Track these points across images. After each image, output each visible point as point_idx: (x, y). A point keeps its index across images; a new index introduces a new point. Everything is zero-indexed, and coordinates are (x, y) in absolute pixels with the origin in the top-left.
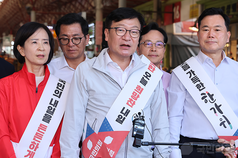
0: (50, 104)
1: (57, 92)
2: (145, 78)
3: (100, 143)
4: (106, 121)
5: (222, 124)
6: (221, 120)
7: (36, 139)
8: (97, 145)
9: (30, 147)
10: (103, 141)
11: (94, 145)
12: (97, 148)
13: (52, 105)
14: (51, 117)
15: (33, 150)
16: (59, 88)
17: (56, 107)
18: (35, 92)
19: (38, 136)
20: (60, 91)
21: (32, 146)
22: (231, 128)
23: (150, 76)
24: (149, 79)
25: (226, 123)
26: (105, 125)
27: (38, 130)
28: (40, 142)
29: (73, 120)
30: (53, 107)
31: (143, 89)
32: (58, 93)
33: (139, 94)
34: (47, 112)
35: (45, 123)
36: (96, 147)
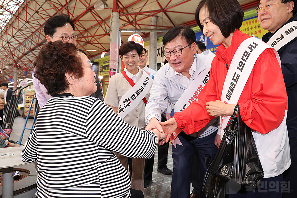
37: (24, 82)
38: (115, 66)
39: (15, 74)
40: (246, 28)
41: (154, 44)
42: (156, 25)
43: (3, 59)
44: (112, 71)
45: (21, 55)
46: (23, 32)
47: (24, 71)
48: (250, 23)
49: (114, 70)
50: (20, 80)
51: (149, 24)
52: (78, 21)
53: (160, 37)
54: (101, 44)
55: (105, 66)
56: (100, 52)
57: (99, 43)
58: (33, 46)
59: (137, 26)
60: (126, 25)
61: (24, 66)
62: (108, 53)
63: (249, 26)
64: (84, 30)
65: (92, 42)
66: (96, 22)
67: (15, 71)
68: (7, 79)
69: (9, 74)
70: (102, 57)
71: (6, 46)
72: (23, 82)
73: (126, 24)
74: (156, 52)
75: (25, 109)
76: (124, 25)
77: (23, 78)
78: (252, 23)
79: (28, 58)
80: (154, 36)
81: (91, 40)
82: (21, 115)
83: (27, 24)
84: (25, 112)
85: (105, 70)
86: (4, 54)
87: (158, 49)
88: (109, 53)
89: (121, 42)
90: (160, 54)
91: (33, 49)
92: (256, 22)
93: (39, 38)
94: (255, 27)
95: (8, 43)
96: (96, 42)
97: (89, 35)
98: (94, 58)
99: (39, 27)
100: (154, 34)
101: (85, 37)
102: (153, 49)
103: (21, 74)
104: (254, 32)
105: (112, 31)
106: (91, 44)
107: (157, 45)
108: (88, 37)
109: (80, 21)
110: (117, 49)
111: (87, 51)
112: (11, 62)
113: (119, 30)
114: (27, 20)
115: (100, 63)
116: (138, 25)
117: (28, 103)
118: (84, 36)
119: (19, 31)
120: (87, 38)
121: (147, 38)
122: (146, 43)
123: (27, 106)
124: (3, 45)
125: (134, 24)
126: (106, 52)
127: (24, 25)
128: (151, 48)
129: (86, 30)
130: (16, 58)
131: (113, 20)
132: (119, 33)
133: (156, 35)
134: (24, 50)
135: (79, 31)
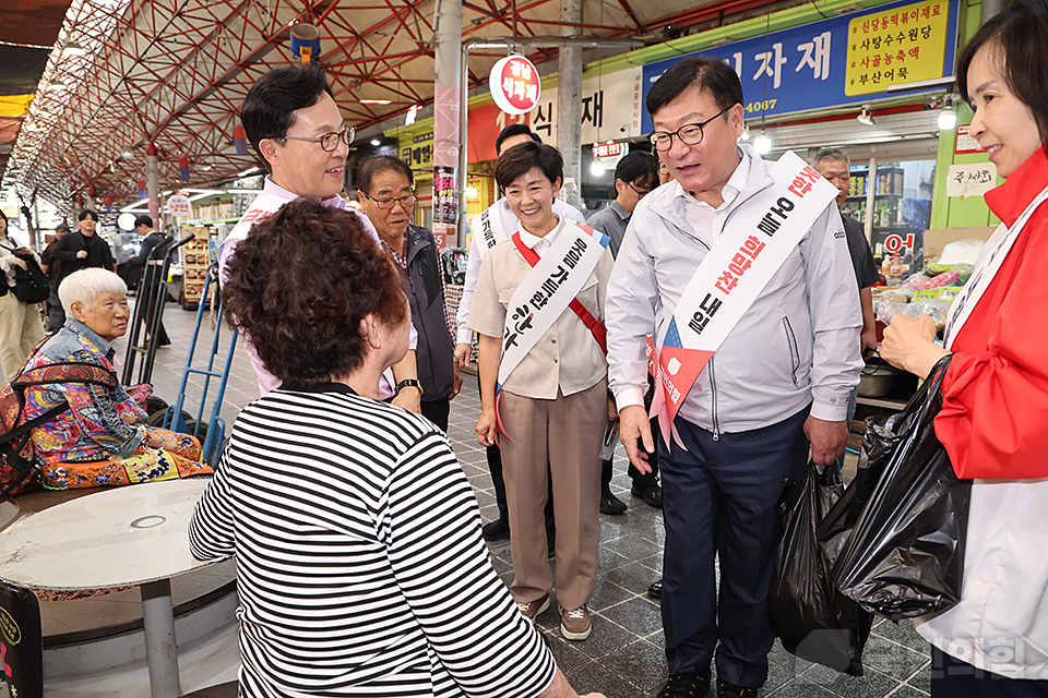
37: (179, 201)
38: (450, 158)
39: (151, 176)
40: (871, 41)
41: (573, 83)
42: (579, 22)
43: (116, 128)
44: (442, 174)
45: (164, 115)
46: (167, 45)
47: (177, 164)
48: (885, 23)
49: (448, 170)
50: (165, 193)
51: (558, 20)
52: (334, 9)
53: (593, 61)
54: (405, 82)
55: (419, 149)
56: (401, 106)
57: (400, 80)
58: (198, 89)
59: (519, 24)
60: (482, 22)
61: (173, 149)
62: (428, 108)
63: (882, 33)
64: (352, 38)
65: (378, 75)
66: (389, 12)
67: (151, 166)
68: (129, 188)
69: (133, 175)
70: (407, 124)
71: (119, 89)
72: (174, 201)
73: (483, 18)
74: (579, 109)
75: (186, 281)
76: (479, 24)
77: (175, 188)
78: (890, 25)
79: (186, 127)
80: (573, 59)
81: (373, 70)
82: (177, 298)
83: (177, 21)
84: (187, 290)
85: (419, 162)
86: (116, 114)
87: (584, 101)
88: (433, 108)
89: (469, 77)
90: (592, 115)
91: (199, 99)
92: (905, 19)
93: (216, 62)
94: (901, 37)
95: (126, 79)
96: (390, 75)
97: (369, 53)
98: (383, 124)
99: (213, 28)
100: (574, 51)
101: (355, 62)
102: (569, 102)
103: (167, 173)
104: (895, 54)
105: (441, 46)
106: (374, 81)
107: (580, 88)
108: (364, 60)
109: (339, 8)
110: (455, 103)
111: (363, 104)
112: (139, 138)
113: (463, 43)
114: (179, 8)
115: (402, 141)
116: (525, 22)
117: (194, 262)
118: (354, 56)
119: (156, 43)
120: (361, 66)
121: (551, 64)
122: (548, 78)
123: (192, 273)
124: (113, 87)
125: (509, 19)
126: (421, 107)
127: (171, 22)
128: (564, 96)
129: (359, 38)
130: (150, 126)
131: (442, 11)
132: (462, 51)
133: (579, 54)
134: (172, 103)
135: (335, 39)
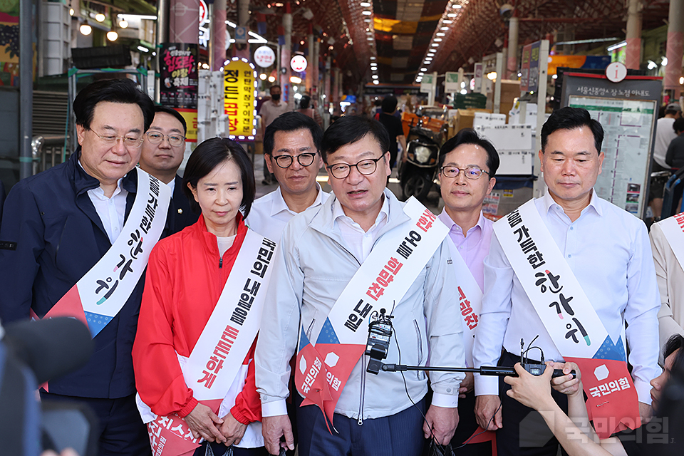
0: (246, 289)
1: (258, 266)
2: (408, 244)
3: (317, 362)
4: (328, 324)
5: (571, 334)
6: (569, 326)
7: (219, 352)
8: (313, 366)
9: (208, 366)
10: (322, 360)
11: (309, 367)
12: (314, 371)
13: (249, 290)
14: (246, 314)
15: (212, 372)
16: (263, 257)
17: (255, 295)
18: (217, 266)
19: (223, 347)
20: (264, 264)
21: (212, 364)
22: (589, 344)
23: (419, 239)
24: (416, 245)
25: (578, 334)
26: (327, 332)
27: (223, 337)
28: (225, 358)
29: (276, 321)
30: (250, 296)
31: (401, 265)
32: (260, 269)
33: (393, 275)
34: (239, 304)
35: (234, 325)
36: (312, 369)
